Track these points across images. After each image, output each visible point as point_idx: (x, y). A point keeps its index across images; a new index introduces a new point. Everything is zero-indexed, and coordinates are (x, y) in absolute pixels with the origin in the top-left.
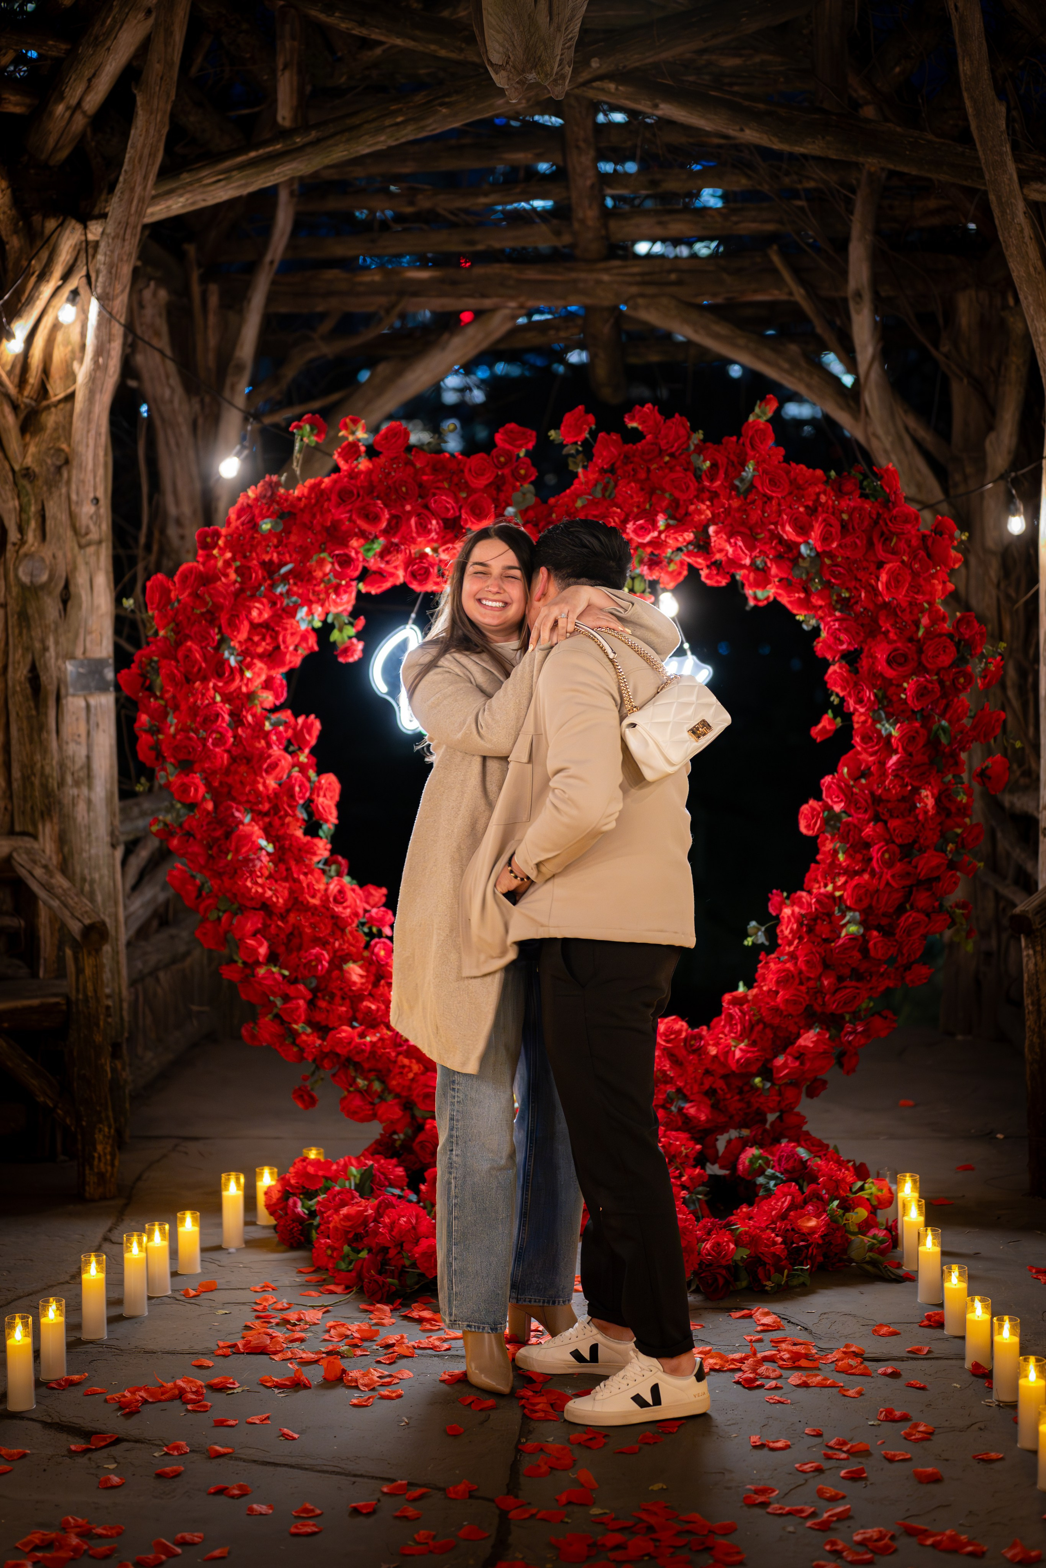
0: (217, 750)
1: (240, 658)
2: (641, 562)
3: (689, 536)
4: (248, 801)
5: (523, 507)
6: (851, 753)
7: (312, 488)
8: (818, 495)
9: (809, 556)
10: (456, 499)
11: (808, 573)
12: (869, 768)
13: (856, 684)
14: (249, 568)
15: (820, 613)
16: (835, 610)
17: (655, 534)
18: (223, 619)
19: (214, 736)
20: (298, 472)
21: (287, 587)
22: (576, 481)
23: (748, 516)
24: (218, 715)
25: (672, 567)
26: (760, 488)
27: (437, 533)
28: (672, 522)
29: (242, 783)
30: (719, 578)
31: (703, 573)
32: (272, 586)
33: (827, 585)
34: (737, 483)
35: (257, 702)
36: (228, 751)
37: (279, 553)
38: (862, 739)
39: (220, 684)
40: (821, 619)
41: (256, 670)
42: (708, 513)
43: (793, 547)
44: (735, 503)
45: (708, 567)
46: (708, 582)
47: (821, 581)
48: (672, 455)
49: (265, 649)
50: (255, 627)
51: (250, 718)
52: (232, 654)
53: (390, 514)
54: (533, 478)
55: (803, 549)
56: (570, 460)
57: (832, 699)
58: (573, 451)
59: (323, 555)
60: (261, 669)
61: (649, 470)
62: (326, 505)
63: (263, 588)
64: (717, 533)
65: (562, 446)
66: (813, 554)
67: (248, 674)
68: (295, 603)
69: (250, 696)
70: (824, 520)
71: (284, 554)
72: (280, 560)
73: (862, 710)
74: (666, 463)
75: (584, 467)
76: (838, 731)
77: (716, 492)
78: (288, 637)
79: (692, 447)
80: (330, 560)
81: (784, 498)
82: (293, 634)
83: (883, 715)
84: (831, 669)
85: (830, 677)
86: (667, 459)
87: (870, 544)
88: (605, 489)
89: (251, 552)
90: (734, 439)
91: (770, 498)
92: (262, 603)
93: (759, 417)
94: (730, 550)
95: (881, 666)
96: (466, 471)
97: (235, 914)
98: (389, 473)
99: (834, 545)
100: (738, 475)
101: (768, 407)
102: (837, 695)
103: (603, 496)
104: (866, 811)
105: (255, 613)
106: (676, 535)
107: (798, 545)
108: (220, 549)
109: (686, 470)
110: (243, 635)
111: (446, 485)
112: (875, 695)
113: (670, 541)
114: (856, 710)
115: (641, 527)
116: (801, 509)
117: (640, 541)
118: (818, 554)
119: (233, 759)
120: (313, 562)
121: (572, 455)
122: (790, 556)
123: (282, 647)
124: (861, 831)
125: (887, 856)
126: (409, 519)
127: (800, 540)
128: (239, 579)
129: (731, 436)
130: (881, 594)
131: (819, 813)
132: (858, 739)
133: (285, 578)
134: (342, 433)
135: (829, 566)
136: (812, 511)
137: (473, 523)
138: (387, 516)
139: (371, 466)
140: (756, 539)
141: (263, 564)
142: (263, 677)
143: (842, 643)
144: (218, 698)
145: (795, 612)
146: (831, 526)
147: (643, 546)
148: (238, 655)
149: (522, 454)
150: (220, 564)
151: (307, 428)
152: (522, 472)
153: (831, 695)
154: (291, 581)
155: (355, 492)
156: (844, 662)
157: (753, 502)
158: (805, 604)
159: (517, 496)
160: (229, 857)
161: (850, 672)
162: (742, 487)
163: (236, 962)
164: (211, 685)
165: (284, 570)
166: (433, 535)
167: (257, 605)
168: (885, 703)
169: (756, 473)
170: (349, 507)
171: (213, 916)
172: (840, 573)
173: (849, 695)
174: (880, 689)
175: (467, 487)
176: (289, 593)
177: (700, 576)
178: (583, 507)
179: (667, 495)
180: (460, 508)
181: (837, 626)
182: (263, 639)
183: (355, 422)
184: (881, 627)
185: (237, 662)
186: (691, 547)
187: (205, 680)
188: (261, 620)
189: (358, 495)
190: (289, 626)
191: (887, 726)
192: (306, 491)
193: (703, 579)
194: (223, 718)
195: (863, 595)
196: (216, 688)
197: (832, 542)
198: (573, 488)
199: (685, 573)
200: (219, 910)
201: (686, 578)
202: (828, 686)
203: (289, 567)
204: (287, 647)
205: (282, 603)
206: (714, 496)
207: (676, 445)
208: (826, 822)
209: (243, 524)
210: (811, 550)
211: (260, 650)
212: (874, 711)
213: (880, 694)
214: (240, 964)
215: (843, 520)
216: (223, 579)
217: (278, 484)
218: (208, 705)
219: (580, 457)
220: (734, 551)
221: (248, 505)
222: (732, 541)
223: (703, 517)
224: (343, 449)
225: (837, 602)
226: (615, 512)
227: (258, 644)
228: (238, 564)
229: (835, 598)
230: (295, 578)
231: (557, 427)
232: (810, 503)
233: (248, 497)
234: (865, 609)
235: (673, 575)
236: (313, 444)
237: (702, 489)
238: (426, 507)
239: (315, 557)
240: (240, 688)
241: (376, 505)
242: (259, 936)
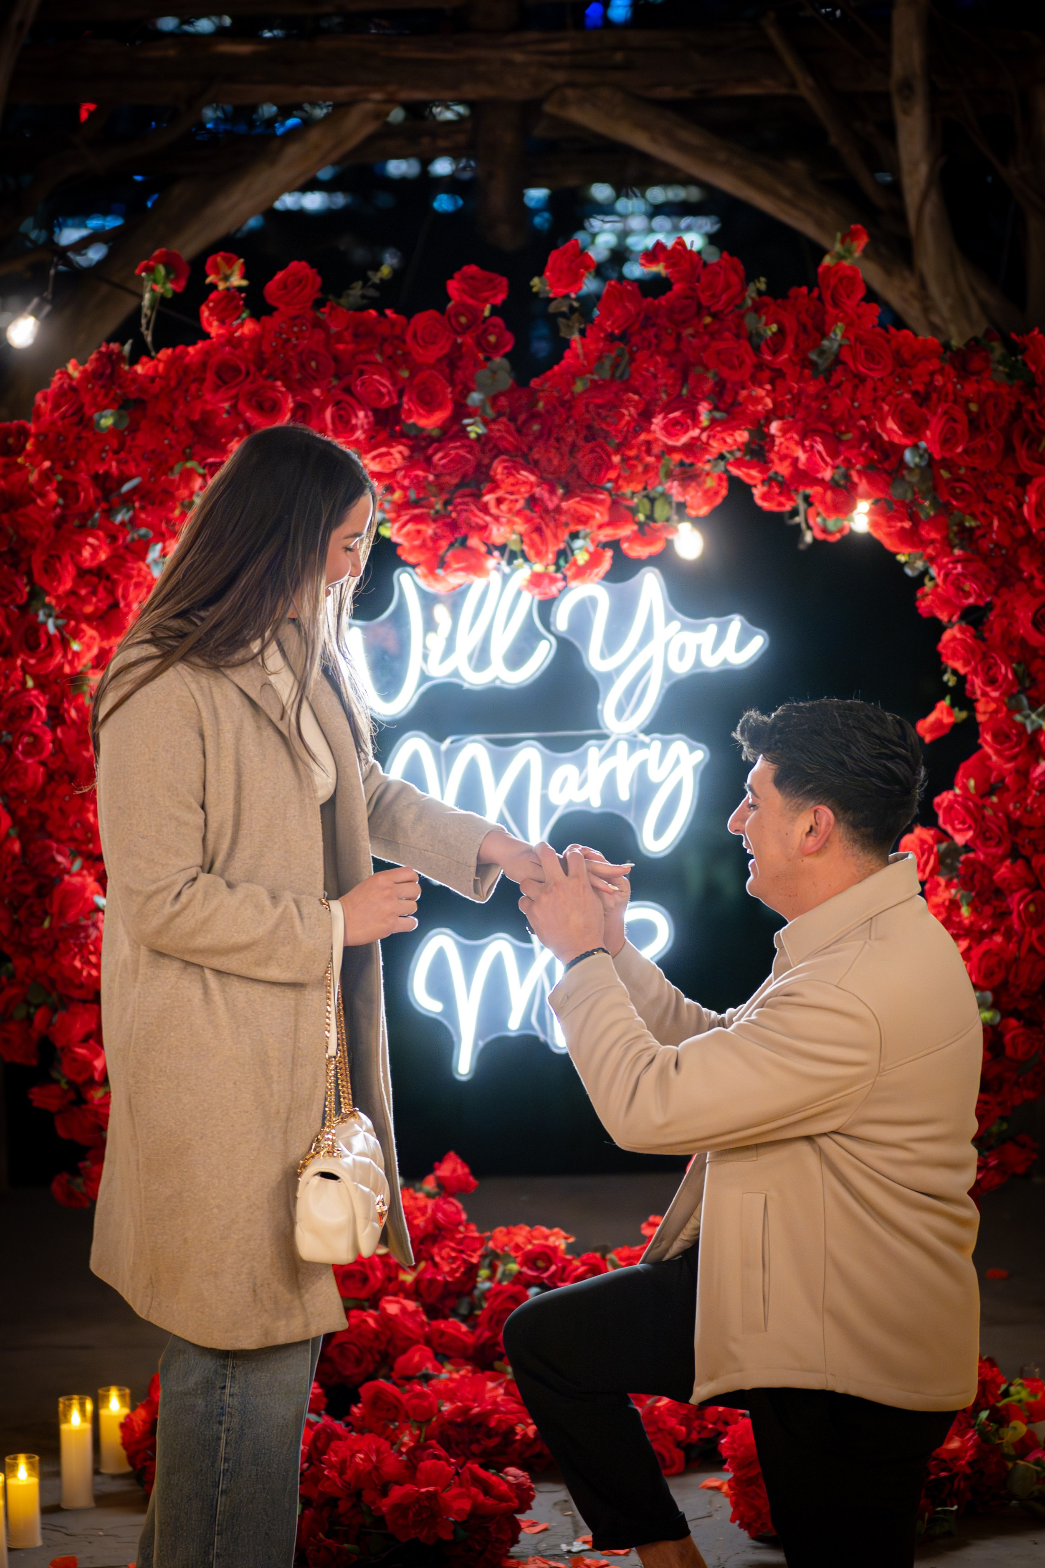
0: (30, 761)
1: (61, 622)
2: (670, 475)
3: (742, 436)
4: (73, 839)
5: (493, 393)
6: (974, 759)
7: (170, 363)
8: (932, 374)
9: (917, 465)
10: (394, 379)
11: (915, 493)
12: (1002, 780)
13: (985, 656)
14: (75, 484)
15: (930, 550)
16: (952, 547)
17: (695, 432)
18: (37, 562)
19: (27, 739)
20: (149, 339)
21: (131, 513)
22: (568, 353)
23: (829, 405)
24: (31, 708)
25: (710, 483)
26: (851, 365)
27: (365, 432)
28: (718, 415)
29: (61, 810)
30: (783, 499)
31: (757, 492)
32: (109, 513)
33: (944, 509)
34: (813, 356)
35: (85, 688)
36: (43, 763)
37: (119, 462)
38: (995, 737)
39: (32, 661)
40: (931, 560)
41: (86, 639)
42: (769, 402)
43: (892, 453)
44: (811, 389)
45: (763, 482)
46: (765, 505)
47: (934, 504)
48: (714, 316)
49: (97, 608)
50: (82, 573)
51: (73, 713)
52: (49, 616)
53: (294, 401)
54: (508, 348)
55: (908, 455)
56: (561, 321)
57: (946, 678)
58: (565, 309)
59: (189, 464)
60: (92, 638)
61: (679, 337)
62: (193, 388)
63: (97, 515)
64: (784, 431)
65: (549, 300)
66: (923, 464)
67: (76, 646)
68: (141, 538)
69: (77, 679)
70: (946, 413)
71: (126, 462)
72: (121, 471)
73: (995, 694)
74: (706, 326)
75: (582, 333)
76: (956, 727)
77: (780, 370)
78: (132, 588)
79: (749, 302)
80: (201, 471)
81: (882, 380)
82: (138, 585)
83: (1025, 701)
84: (946, 636)
85: (945, 646)
86: (708, 320)
87: (1009, 449)
88: (615, 366)
89: (76, 460)
90: (804, 290)
91: (861, 379)
92: (97, 537)
93: (841, 257)
94: (802, 456)
95: (1024, 628)
96: (408, 337)
97: (55, 1010)
98: (288, 340)
99: (960, 449)
100: (817, 345)
101: (855, 244)
102: (955, 672)
103: (613, 376)
104: (999, 844)
105: (86, 553)
106: (724, 435)
107: (902, 448)
108: (28, 456)
109: (738, 336)
110: (69, 585)
111: (379, 358)
112: (1015, 673)
113: (714, 443)
114: (985, 694)
115: (676, 422)
116: (907, 396)
117: (670, 443)
118: (931, 463)
119: (50, 776)
120: (175, 475)
121: (563, 315)
122: (886, 465)
123: (122, 604)
124: (991, 872)
125: (1032, 908)
126: (322, 411)
127: (905, 441)
128: (61, 501)
129: (800, 286)
130: (1025, 522)
131: (931, 848)
132: (988, 738)
133: (127, 500)
134: (210, 279)
135: (948, 481)
136: (923, 398)
137: (421, 416)
138: (291, 405)
139: (258, 328)
140: (840, 441)
141: (96, 477)
142: (95, 651)
143: (967, 595)
144: (30, 683)
145: (893, 549)
146: (955, 421)
147: (671, 450)
148: (57, 617)
149: (487, 313)
150: (33, 477)
151: (161, 270)
152: (492, 339)
153: (945, 672)
154: (137, 505)
155: (243, 367)
156: (964, 624)
157: (838, 386)
158: (910, 538)
159: (482, 375)
160: (46, 924)
161: (974, 637)
162: (823, 363)
163: (57, 1082)
164: (19, 662)
165: (126, 487)
166: (359, 434)
167: (91, 540)
168: (1027, 684)
169: (845, 342)
170: (233, 392)
171: (20, 1013)
172: (964, 491)
173: (975, 672)
174: (1019, 663)
175: (406, 360)
176: (134, 522)
177: (752, 495)
178: (586, 391)
179: (710, 375)
180: (400, 394)
181: (959, 568)
182: (94, 593)
183: (230, 263)
184: (1022, 572)
185: (57, 627)
186: (738, 454)
187: (9, 654)
188: (96, 562)
189: (248, 373)
190: (135, 572)
191: (1034, 716)
192: (161, 367)
193: (759, 502)
194: (39, 712)
195: (996, 523)
196: (25, 669)
197: (956, 445)
198: (563, 362)
199: (724, 492)
200: (29, 1004)
201: (725, 499)
202: (944, 659)
203: (135, 482)
204: (129, 605)
205: (124, 539)
206: (777, 376)
207: (724, 297)
208: (941, 860)
209: (63, 417)
210: (921, 456)
211: (89, 609)
212: (1012, 696)
213: (1021, 669)
214: (65, 1086)
215: (968, 412)
216: (39, 501)
217: (120, 356)
218: (15, 693)
219: (576, 316)
220: (809, 460)
221: (72, 388)
222: (807, 443)
223: (760, 408)
224: (217, 303)
225: (956, 534)
226: (630, 400)
227: (85, 601)
228: (59, 478)
229: (955, 528)
230: (142, 499)
231: (540, 274)
232: (920, 388)
233: (70, 377)
234: (997, 544)
235: (710, 495)
236: (169, 295)
237: (760, 366)
238: (348, 390)
239: (178, 468)
240: (61, 667)
241: (274, 389)
242: (92, 1042)
